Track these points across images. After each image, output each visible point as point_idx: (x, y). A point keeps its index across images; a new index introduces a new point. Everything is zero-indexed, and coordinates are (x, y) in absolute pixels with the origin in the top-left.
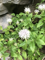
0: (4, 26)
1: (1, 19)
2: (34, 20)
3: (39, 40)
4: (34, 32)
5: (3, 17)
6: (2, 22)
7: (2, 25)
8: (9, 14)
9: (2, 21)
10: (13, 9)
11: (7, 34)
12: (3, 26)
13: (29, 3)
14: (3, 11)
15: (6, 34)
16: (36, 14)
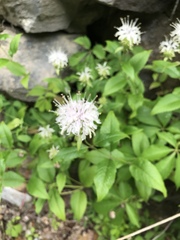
0: (39, 77)
1: (36, 50)
2: (163, 83)
3: (144, 162)
4: (140, 128)
5: (44, 44)
6: (36, 61)
7: (34, 73)
8: (69, 36)
9: (38, 58)
10: (88, 19)
11: (42, 109)
12: (37, 75)
13: (157, 8)
14: (47, 17)
15: (37, 109)
16: (163, 59)
